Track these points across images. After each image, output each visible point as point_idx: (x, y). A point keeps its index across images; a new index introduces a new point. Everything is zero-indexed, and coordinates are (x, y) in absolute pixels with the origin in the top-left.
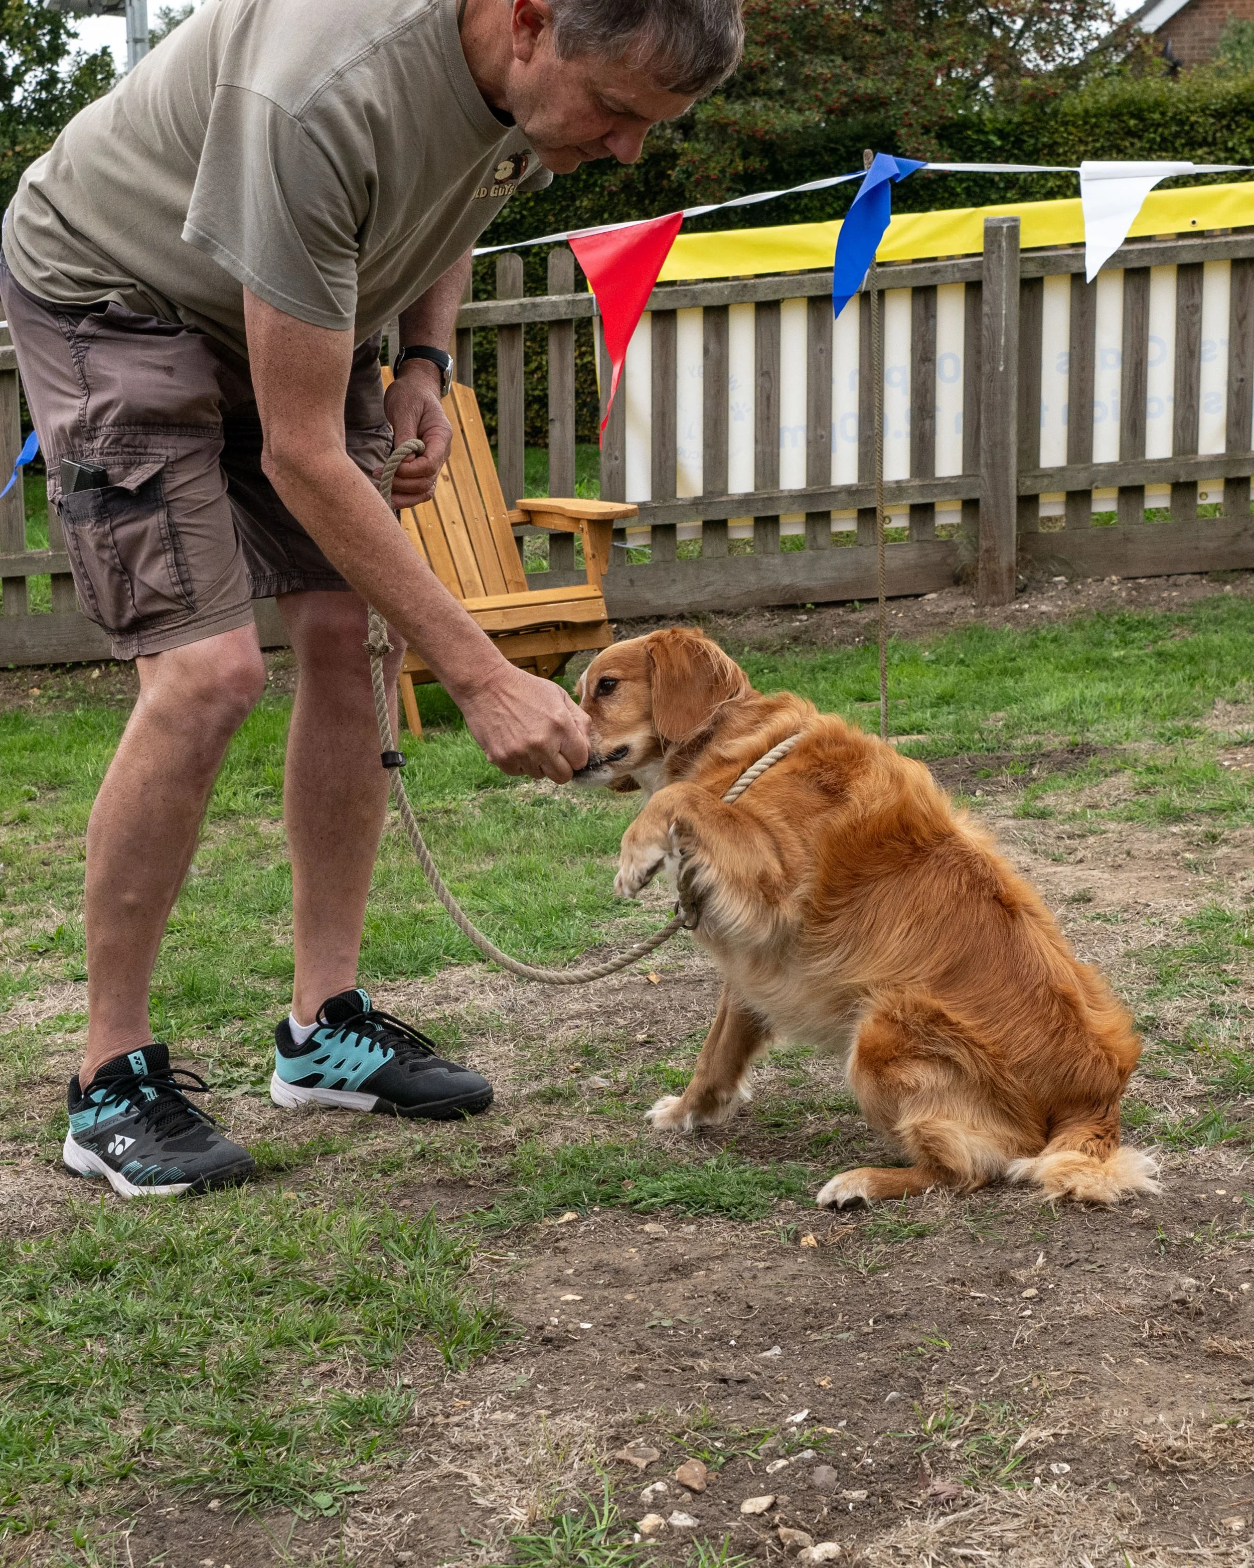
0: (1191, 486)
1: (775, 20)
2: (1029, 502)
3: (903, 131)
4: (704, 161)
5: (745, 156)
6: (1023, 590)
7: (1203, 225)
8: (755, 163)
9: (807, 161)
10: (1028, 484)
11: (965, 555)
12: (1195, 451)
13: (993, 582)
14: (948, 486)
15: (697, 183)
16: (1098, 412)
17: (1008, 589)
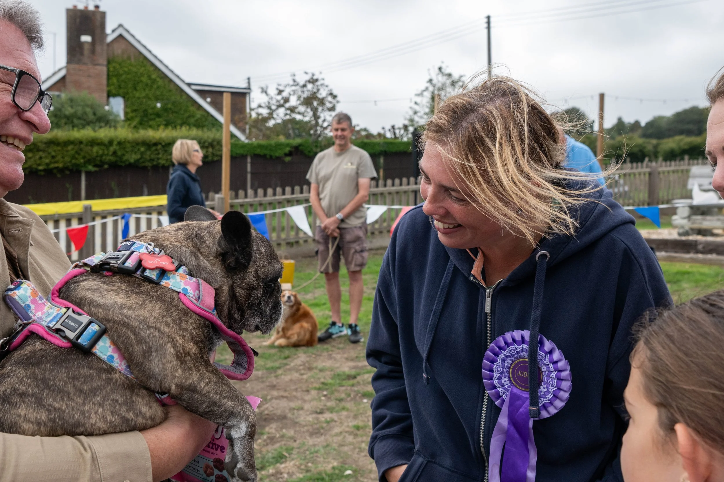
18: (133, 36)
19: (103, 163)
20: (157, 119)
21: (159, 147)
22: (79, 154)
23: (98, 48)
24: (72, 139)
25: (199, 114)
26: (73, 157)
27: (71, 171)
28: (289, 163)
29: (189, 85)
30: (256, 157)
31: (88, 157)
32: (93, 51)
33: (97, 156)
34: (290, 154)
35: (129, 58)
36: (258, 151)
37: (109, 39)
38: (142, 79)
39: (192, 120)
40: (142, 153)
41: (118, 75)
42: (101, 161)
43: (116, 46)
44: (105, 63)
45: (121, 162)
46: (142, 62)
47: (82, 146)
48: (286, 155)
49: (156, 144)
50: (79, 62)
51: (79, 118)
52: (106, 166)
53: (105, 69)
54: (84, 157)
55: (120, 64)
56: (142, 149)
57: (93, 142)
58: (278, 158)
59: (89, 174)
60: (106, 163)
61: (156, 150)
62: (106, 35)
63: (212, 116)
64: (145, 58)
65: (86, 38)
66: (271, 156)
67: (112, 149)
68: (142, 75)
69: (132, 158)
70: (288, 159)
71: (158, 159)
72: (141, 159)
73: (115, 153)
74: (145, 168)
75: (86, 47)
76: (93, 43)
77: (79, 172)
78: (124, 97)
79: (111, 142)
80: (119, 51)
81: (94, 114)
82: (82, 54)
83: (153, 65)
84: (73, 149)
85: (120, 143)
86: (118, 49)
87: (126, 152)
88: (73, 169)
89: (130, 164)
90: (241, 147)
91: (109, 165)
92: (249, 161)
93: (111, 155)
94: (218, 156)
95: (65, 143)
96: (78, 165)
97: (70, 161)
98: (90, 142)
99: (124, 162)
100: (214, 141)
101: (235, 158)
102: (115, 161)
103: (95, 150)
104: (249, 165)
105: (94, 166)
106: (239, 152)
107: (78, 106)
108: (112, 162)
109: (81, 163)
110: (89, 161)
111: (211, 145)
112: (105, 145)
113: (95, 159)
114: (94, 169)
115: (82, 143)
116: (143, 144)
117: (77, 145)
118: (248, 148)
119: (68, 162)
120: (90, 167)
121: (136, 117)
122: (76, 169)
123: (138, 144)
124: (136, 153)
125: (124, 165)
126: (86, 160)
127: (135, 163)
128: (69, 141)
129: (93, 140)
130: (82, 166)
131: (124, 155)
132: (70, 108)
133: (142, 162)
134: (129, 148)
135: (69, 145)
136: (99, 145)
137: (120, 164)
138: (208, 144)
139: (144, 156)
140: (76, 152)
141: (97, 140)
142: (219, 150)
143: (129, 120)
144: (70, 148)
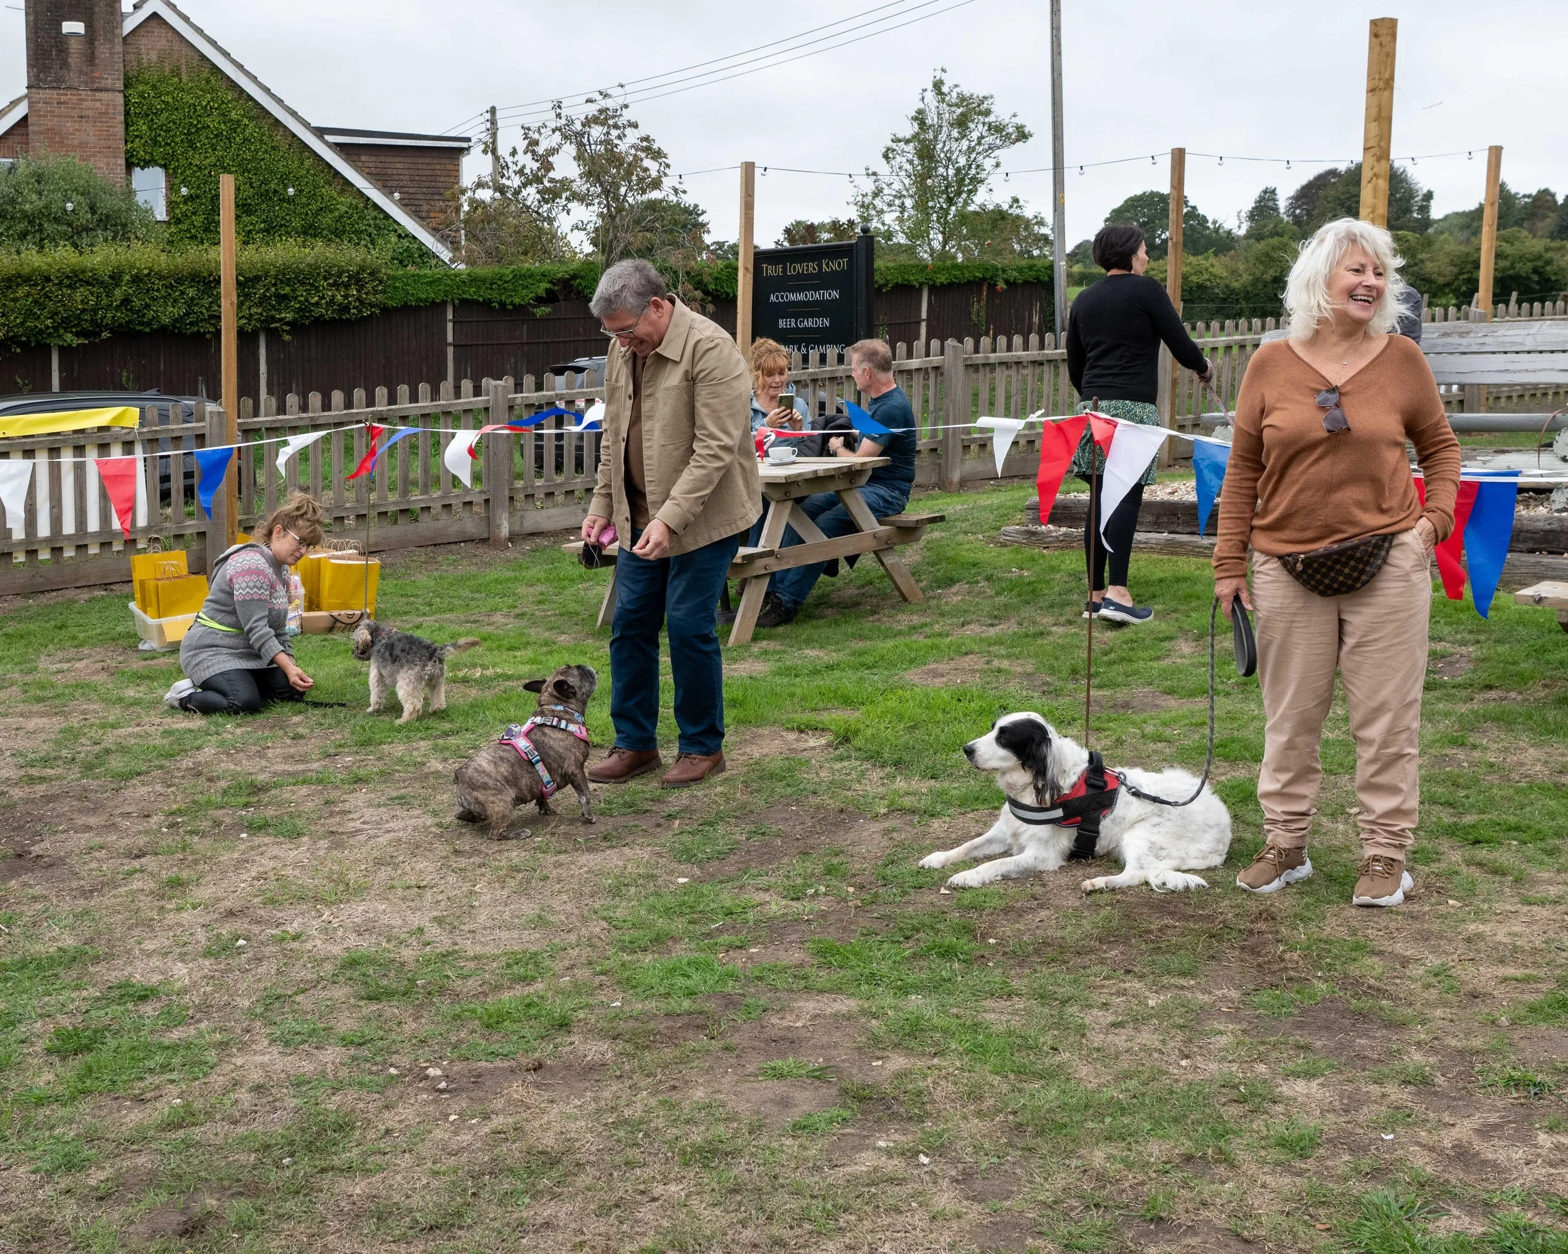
18: (186, 19)
19: (99, 326)
22: (42, 307)
23: (102, 50)
24: (26, 270)
25: (344, 203)
26: (29, 314)
27: (24, 345)
28: (544, 319)
29: (320, 132)
30: (465, 305)
31: (63, 313)
32: (91, 58)
33: (83, 311)
34: (550, 298)
35: (175, 72)
36: (471, 293)
37: (129, 26)
38: (208, 121)
39: (326, 220)
40: (191, 302)
41: (149, 114)
42: (93, 321)
43: (144, 42)
44: (120, 85)
45: (142, 324)
46: (208, 81)
47: (49, 287)
48: (540, 300)
50: (58, 84)
51: (57, 220)
52: (105, 335)
53: (120, 99)
54: (53, 315)
55: (154, 87)
56: (191, 292)
57: (75, 278)
58: (520, 309)
59: (66, 352)
60: (107, 328)
62: (123, 16)
63: (376, 206)
64: (216, 70)
65: (73, 27)
66: (502, 304)
67: (118, 293)
68: (207, 111)
69: (168, 313)
70: (542, 311)
72: (187, 314)
73: (126, 301)
74: (199, 337)
75: (74, 46)
76: (90, 36)
77: (47, 349)
78: (165, 166)
79: (116, 277)
80: (154, 56)
81: (93, 209)
82: (65, 65)
83: (234, 85)
84: (28, 295)
85: (137, 279)
86: (151, 50)
87: (153, 299)
88: (29, 342)
89: (163, 328)
90: (430, 283)
91: (112, 331)
92: (450, 316)
93: (118, 308)
94: (372, 305)
95: (9, 280)
96: (41, 332)
97: (22, 324)
98: (68, 277)
99: (149, 324)
100: (362, 269)
101: (417, 309)
102: (128, 323)
103: (78, 297)
104: (450, 326)
105: (77, 335)
106: (423, 296)
107: (53, 191)
108: (120, 325)
109: (48, 327)
110: (65, 324)
111: (356, 279)
112: (101, 283)
113: (78, 317)
114: (77, 342)
115: (48, 279)
116: (193, 280)
117: (36, 285)
118: (446, 285)
119: (17, 326)
120: (69, 337)
121: (194, 213)
122: (38, 342)
123: (180, 281)
124: (175, 301)
125: (147, 330)
126: (58, 319)
127: (174, 327)
128: (19, 275)
129: (74, 271)
130: (49, 335)
131: (147, 306)
132: (34, 197)
133: (191, 324)
134: (158, 290)
135: (18, 285)
136: (88, 283)
137: (139, 328)
138: (349, 277)
139: (196, 309)
140: (35, 302)
141: (83, 272)
142: (376, 292)
143: (178, 221)
144: (20, 293)
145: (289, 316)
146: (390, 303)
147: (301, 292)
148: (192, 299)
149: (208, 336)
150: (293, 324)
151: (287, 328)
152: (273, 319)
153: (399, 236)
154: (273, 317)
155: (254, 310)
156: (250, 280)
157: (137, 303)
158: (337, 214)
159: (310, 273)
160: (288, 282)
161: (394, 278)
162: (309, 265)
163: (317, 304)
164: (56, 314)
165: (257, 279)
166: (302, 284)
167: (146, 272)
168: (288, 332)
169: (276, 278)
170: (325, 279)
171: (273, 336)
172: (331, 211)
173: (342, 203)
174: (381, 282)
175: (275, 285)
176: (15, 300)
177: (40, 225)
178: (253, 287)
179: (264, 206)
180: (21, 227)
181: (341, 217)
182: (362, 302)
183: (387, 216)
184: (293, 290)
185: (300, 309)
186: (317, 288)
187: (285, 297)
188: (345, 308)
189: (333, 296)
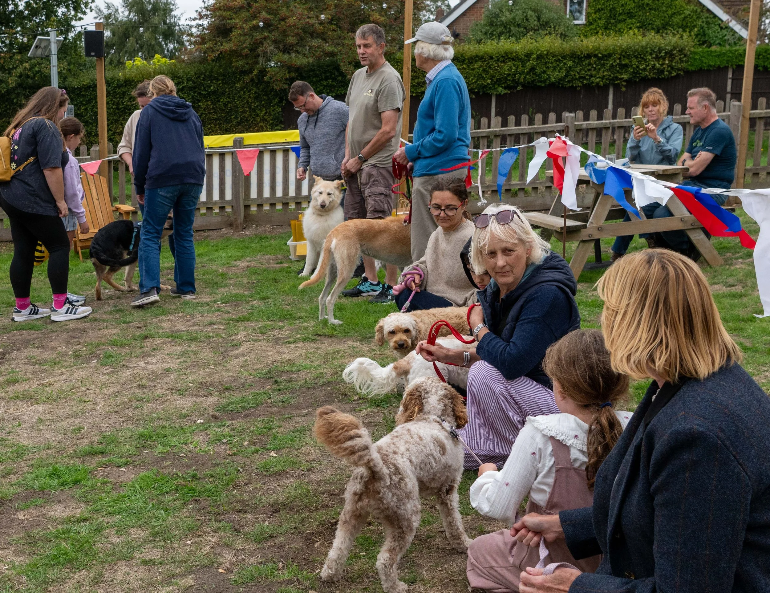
0: (287, 204)
1: (298, 28)
2: (247, 207)
3: (342, 64)
4: (275, 74)
5: (289, 73)
6: (245, 228)
7: (289, 140)
8: (293, 75)
9: (311, 73)
10: (247, 203)
11: (232, 219)
12: (288, 195)
13: (237, 227)
14: (228, 202)
15: (274, 81)
16: (264, 185)
17: (240, 228)
19: (517, 83)
20: (629, 21)
21: (593, 59)
22: (486, 72)
24: (481, 53)
25: (689, 9)
31: (497, 76)
33: (509, 75)
39: (676, 20)
40: (569, 69)
42: (513, 80)
45: (541, 82)
47: (492, 62)
49: (589, 56)
51: (519, 26)
52: (519, 88)
54: (492, 77)
56: (570, 63)
57: (506, 57)
59: (499, 97)
60: (520, 84)
61: (590, 64)
63: (709, 11)
67: (529, 65)
69: (555, 76)
71: (591, 76)
72: (566, 76)
73: (533, 69)
74: (573, 89)
77: (489, 97)
79: (528, 55)
81: (539, 19)
84: (481, 66)
85: (540, 57)
87: (548, 68)
88: (479, 92)
89: (552, 85)
90: (718, 56)
91: (523, 86)
92: (730, 75)
93: (528, 73)
94: (679, 70)
95: (471, 58)
96: (485, 87)
97: (476, 82)
98: (503, 57)
99: (545, 81)
100: (675, 48)
101: (708, 71)
102: (533, 81)
103: (506, 67)
104: (729, 82)
105: (505, 88)
106: (713, 64)
107: (518, 10)
108: (528, 83)
109: (488, 84)
110: (499, 82)
111: (670, 54)
112: (520, 60)
113: (506, 78)
114: (505, 92)
115: (491, 58)
116: (572, 57)
117: (485, 61)
118: (729, 57)
119: (473, 83)
120: (500, 89)
121: (600, 19)
122: (484, 93)
123: (564, 57)
124: (561, 69)
125: (543, 85)
126: (495, 79)
127: (559, 83)
128: (477, 56)
129: (506, 53)
130: (490, 88)
131: (544, 72)
132: (508, 13)
133: (569, 82)
134: (552, 63)
135: (476, 61)
136: (513, 59)
137: (539, 84)
138: (666, 53)
139: (572, 73)
140: (484, 70)
141: (512, 53)
142: (682, 62)
143: (591, 24)
144: (476, 66)
145: (625, 77)
146: (691, 68)
147: (635, 62)
148: (570, 67)
149: (578, 89)
150: (628, 81)
151: (624, 83)
152: (617, 78)
153: (722, 28)
154: (617, 77)
155: (605, 73)
156: (606, 56)
157: (538, 70)
158: (683, 16)
159: (642, 51)
160: (628, 57)
161: (695, 53)
162: (642, 47)
163: (644, 69)
164: (494, 77)
165: (610, 55)
166: (637, 57)
167: (545, 52)
168: (625, 86)
169: (621, 54)
170: (651, 54)
171: (617, 88)
172: (680, 14)
173: (687, 9)
174: (685, 56)
175: (620, 58)
176: (473, 69)
177: (510, 28)
178: (607, 60)
179: (640, 13)
180: (499, 30)
181: (686, 17)
182: (672, 68)
183: (715, 16)
184: (631, 62)
185: (634, 72)
186: (645, 60)
187: (626, 66)
188: (662, 71)
189: (655, 65)
